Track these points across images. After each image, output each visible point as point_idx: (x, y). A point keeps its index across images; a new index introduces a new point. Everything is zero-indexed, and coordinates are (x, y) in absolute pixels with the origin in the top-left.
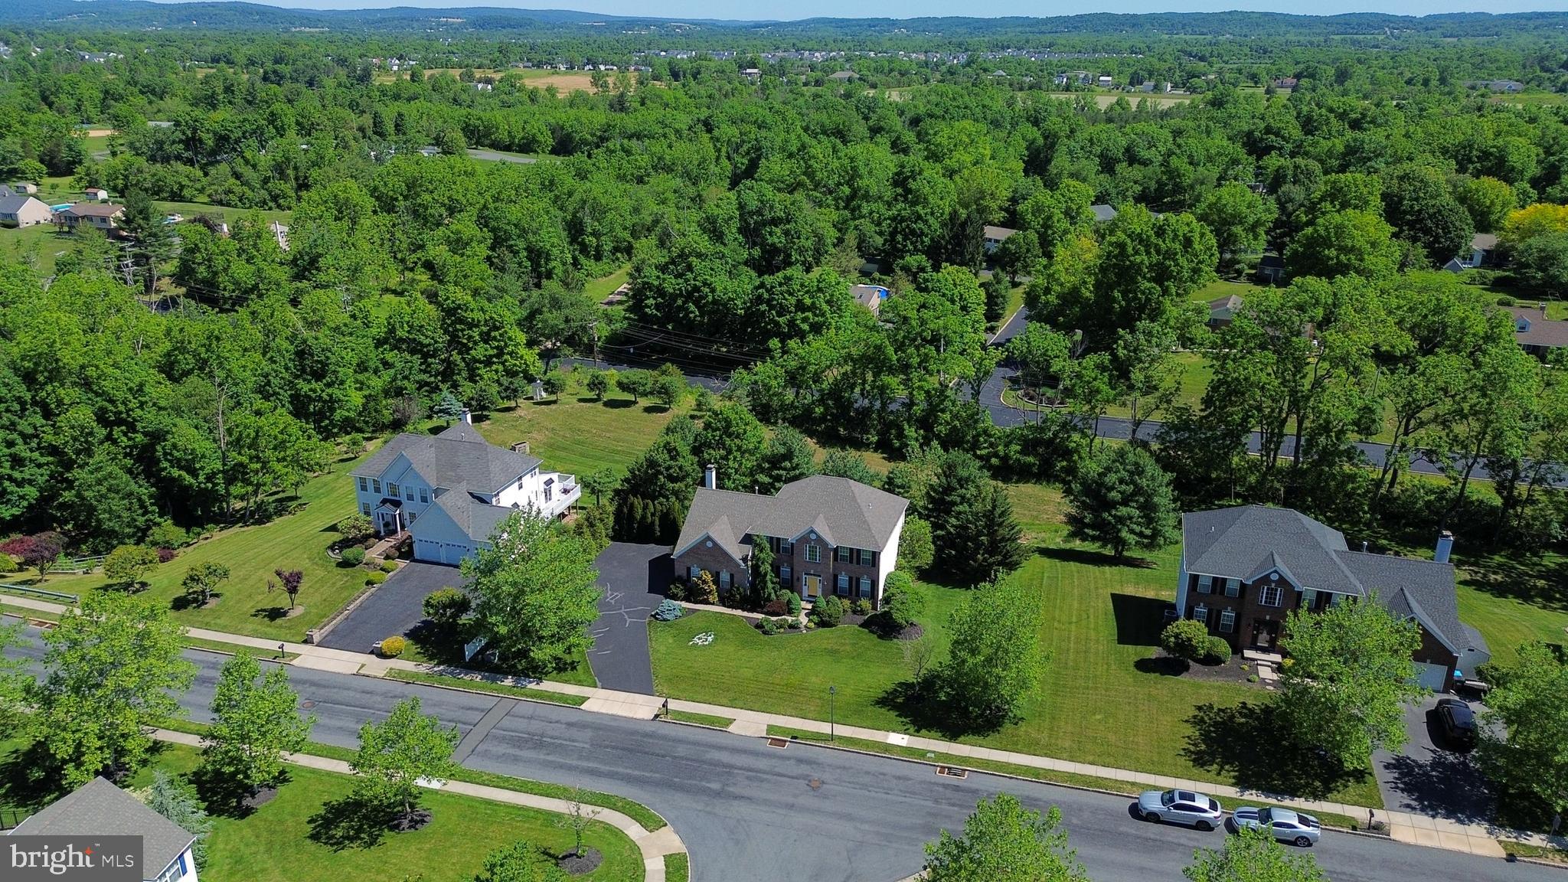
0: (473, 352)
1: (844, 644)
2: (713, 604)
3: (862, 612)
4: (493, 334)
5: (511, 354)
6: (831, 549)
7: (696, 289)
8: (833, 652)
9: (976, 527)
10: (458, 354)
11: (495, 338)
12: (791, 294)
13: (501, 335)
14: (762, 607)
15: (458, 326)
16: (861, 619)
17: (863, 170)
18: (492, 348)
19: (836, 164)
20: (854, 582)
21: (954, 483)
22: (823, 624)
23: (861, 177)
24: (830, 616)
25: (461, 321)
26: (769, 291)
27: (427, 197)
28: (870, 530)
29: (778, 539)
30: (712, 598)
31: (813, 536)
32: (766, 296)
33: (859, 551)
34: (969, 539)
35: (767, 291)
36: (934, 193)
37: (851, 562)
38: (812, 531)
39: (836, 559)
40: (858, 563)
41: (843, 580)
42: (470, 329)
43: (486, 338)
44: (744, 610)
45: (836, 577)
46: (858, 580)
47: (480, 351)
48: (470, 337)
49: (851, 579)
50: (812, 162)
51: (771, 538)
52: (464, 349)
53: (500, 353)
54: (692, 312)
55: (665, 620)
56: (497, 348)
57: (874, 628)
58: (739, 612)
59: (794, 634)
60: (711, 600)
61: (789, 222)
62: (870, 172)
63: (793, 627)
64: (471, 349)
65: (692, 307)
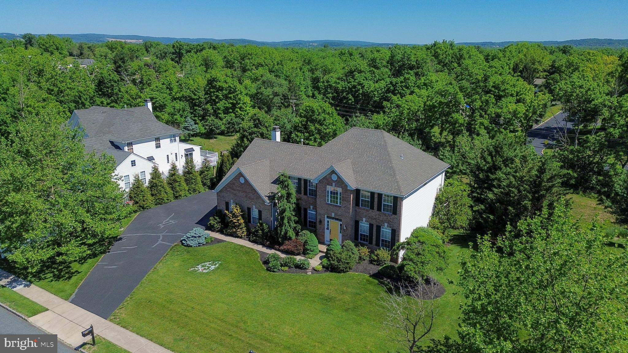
0: (218, 105)
1: (343, 293)
2: (241, 238)
3: (378, 262)
4: (230, 96)
5: (240, 108)
6: (352, 191)
7: (354, 87)
8: (327, 300)
9: (519, 191)
10: (211, 105)
11: (230, 98)
12: (407, 88)
13: (234, 96)
14: (280, 244)
15: (212, 90)
16: (375, 269)
17: (466, 56)
18: (229, 103)
19: (451, 51)
20: (376, 229)
21: (499, 161)
22: (331, 268)
23: (464, 59)
24: (339, 260)
25: (214, 87)
26: (394, 86)
27: (248, 61)
28: (395, 175)
29: (306, 181)
30: (241, 232)
31: (334, 177)
32: (392, 88)
33: (380, 195)
34: (510, 203)
35: (393, 86)
36: (505, 57)
37: (372, 208)
38: (333, 172)
39: (357, 203)
40: (379, 209)
41: (364, 226)
42: (217, 91)
43: (226, 97)
44: (264, 245)
45: (357, 223)
46: (379, 228)
47: (221, 105)
48: (217, 97)
49: (371, 226)
50: (438, 50)
51: (300, 179)
52: (213, 103)
53: (234, 106)
54: (350, 100)
55: (188, 246)
56: (232, 103)
57: (386, 280)
58: (260, 248)
59: (298, 275)
60: (239, 233)
61: (418, 68)
62: (470, 57)
63: (300, 267)
64: (217, 102)
65: (350, 97)
